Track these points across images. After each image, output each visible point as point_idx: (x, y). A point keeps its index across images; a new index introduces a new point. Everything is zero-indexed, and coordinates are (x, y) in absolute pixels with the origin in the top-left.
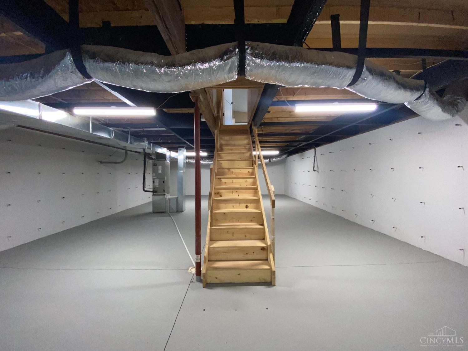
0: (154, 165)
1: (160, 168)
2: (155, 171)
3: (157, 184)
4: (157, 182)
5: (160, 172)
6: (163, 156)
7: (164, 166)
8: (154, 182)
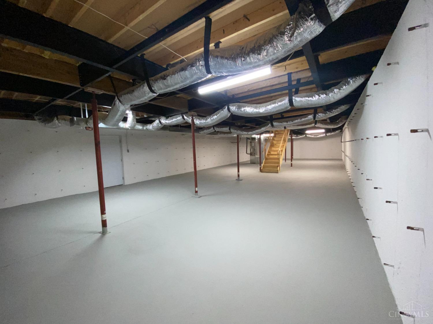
0: (251, 142)
1: (253, 144)
2: (251, 145)
3: (252, 151)
4: (252, 150)
5: (253, 145)
6: (254, 139)
7: (255, 143)
8: (250, 150)
